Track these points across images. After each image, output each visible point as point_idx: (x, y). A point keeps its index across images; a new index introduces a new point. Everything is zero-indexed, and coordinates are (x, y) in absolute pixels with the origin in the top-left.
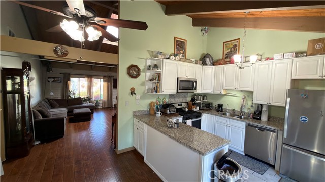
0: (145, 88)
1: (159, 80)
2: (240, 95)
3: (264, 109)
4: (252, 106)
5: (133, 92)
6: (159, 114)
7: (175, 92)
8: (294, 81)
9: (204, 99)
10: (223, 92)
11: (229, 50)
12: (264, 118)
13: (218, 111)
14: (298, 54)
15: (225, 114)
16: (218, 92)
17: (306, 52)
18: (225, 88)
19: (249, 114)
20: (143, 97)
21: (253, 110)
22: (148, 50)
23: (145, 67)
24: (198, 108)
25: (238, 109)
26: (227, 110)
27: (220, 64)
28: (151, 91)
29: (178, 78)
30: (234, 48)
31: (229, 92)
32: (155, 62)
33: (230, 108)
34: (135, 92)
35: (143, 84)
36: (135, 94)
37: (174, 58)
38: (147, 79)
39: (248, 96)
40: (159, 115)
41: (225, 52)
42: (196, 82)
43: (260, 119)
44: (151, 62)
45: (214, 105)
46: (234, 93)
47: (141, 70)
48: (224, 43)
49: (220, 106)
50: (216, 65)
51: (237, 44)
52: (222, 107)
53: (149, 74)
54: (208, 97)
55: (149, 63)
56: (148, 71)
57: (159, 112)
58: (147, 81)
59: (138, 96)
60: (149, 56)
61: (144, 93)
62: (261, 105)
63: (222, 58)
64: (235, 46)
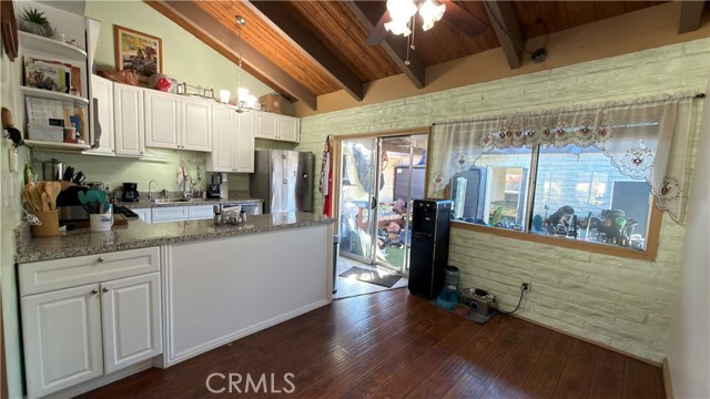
3: (225, 180)
4: (199, 179)
8: (258, 141)
11: (135, 53)
13: (124, 200)
16: (133, 153)
18: (150, 143)
21: (201, 186)
25: (170, 189)
26: (150, 195)
30: (148, 54)
33: (156, 189)
39: (190, 162)
40: (110, 226)
41: (122, 53)
48: (116, 27)
49: (130, 188)
51: (156, 48)
52: (135, 190)
57: (110, 216)
62: (220, 174)
63: (112, 63)
64: (151, 51)
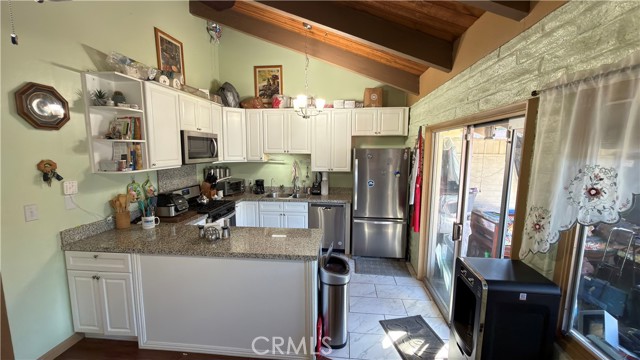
0: (92, 158)
1: (138, 134)
2: (290, 161)
3: (324, 178)
4: (307, 177)
5: (48, 173)
6: (150, 223)
7: (178, 163)
8: (354, 138)
9: (225, 175)
10: (265, 159)
11: (265, 83)
12: (324, 191)
13: (257, 193)
14: (358, 104)
15: (270, 196)
16: (256, 159)
17: (363, 102)
18: (267, 151)
19: (305, 190)
20: (88, 184)
21: (309, 183)
22: (85, 47)
23: (81, 94)
24: (221, 193)
25: (288, 184)
26: (271, 190)
27: (255, 107)
28: (116, 166)
29: (182, 132)
30: (274, 81)
31: (272, 157)
32: (113, 86)
33: (276, 185)
34: (59, 171)
35: (82, 147)
36: (59, 178)
37: (168, 81)
38: (95, 132)
39: (301, 162)
40: (152, 225)
41: (258, 85)
42: (216, 140)
43: (320, 194)
44: (101, 84)
45: (247, 184)
46: (280, 159)
47: (70, 105)
48: (256, 67)
49: (260, 184)
50: (246, 108)
51: (278, 74)
52: (263, 185)
53: (98, 119)
54: (233, 169)
55: (94, 83)
56: (93, 109)
57: (153, 218)
58: (98, 138)
59: (71, 185)
60: (91, 66)
61: (87, 172)
62: (320, 173)
63: (253, 95)
64: (275, 78)
